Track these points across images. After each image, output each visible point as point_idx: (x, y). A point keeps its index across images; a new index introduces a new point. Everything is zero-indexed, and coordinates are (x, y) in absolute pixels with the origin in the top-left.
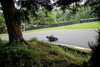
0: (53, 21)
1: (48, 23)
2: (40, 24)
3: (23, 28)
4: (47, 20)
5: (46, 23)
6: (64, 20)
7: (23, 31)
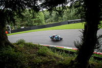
0: (41, 22)
1: (36, 24)
2: (27, 25)
3: (9, 30)
4: (35, 21)
5: (34, 24)
6: (52, 21)
7: (9, 33)
